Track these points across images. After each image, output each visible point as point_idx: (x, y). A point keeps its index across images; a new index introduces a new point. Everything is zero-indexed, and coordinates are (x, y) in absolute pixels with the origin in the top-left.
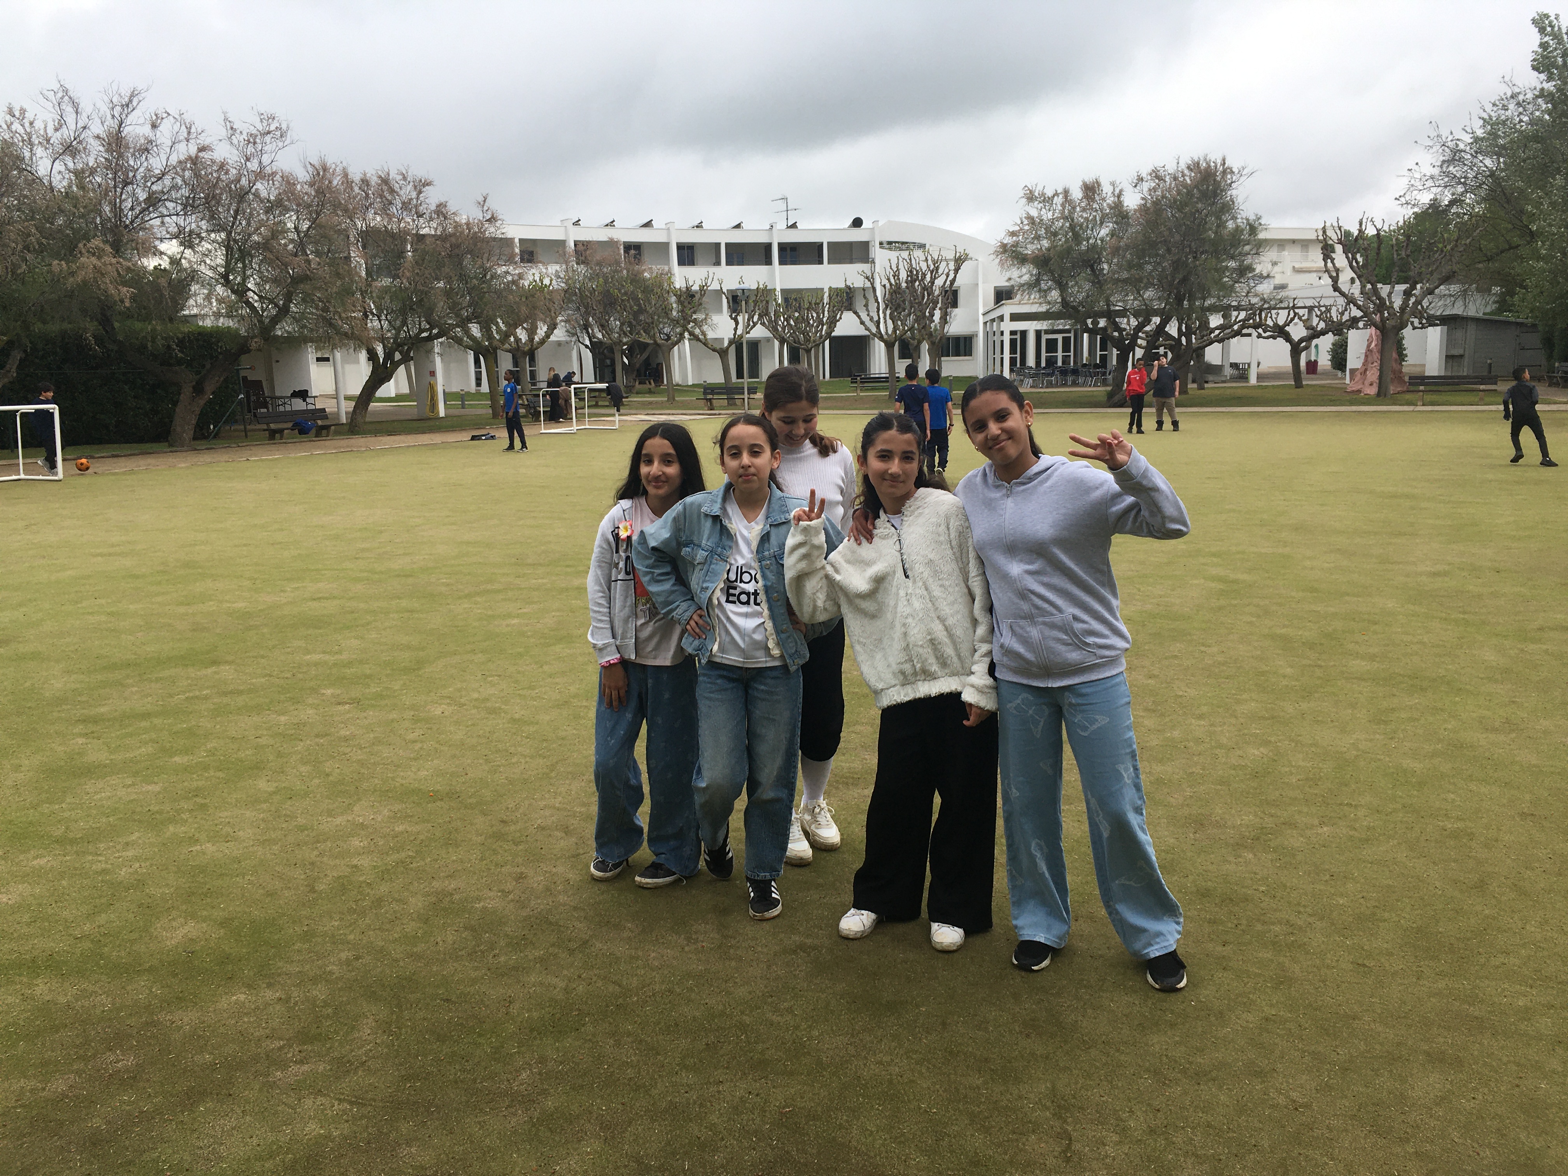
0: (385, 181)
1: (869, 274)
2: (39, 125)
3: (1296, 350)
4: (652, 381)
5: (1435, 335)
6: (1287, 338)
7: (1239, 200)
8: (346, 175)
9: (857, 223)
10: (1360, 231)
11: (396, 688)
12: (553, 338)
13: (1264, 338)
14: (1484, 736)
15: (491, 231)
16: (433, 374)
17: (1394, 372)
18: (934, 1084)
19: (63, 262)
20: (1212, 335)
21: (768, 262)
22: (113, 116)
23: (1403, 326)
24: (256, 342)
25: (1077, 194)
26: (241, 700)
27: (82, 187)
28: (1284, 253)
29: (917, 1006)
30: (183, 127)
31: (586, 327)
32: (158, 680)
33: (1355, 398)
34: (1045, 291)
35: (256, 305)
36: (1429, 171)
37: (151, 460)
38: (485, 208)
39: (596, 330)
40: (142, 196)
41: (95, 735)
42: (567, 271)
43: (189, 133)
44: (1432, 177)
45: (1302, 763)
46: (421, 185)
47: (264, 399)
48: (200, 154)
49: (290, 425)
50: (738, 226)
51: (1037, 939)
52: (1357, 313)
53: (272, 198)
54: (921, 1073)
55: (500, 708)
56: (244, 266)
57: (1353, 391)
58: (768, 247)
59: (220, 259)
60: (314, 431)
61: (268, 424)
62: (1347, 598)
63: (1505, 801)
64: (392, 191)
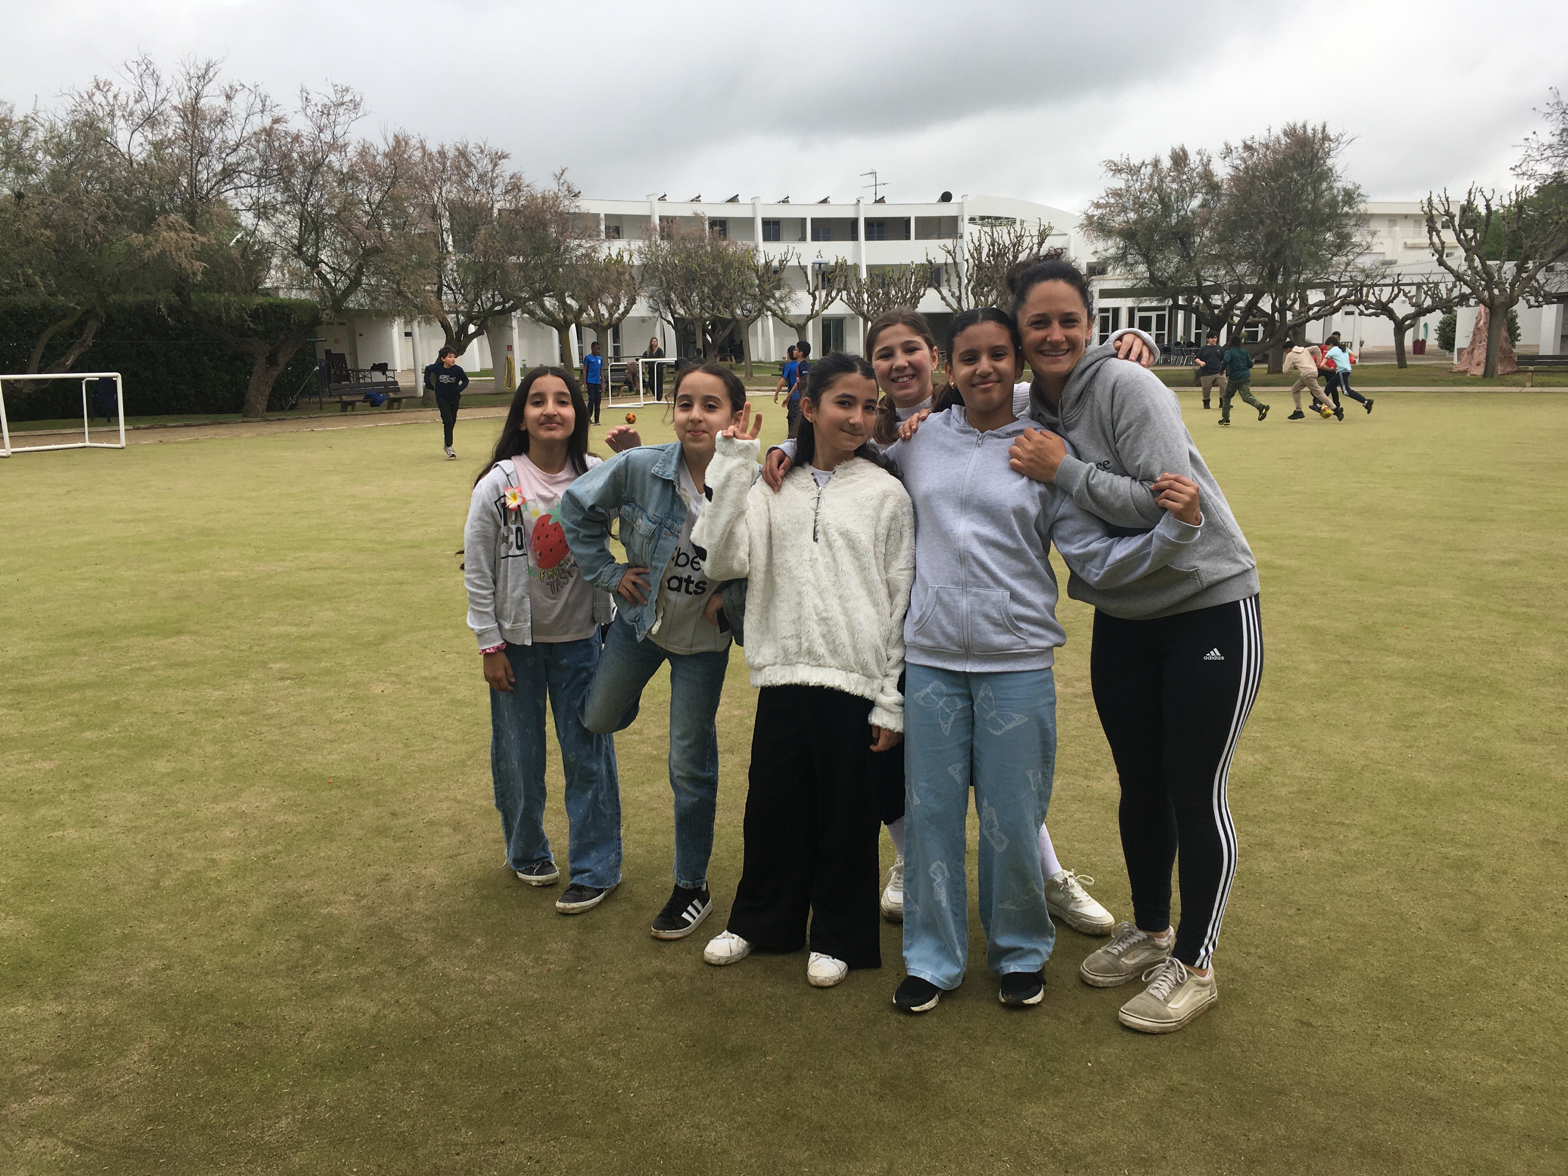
0: (462, 154)
1: (951, 248)
2: (122, 99)
3: (1400, 329)
4: (733, 358)
5: (1550, 313)
6: (1391, 315)
7: (1338, 169)
8: (423, 148)
9: (946, 197)
10: (1469, 201)
11: (347, 663)
12: (633, 313)
13: (1366, 315)
14: (1519, 746)
15: (568, 206)
16: (510, 348)
17: (1503, 351)
18: (750, 1157)
19: (141, 235)
20: (1311, 313)
21: (855, 237)
22: (190, 88)
23: (1514, 302)
24: (327, 314)
25: (1166, 163)
26: (183, 673)
27: (161, 160)
28: (1394, 228)
29: (765, 1054)
30: (258, 99)
31: (668, 303)
32: (113, 649)
33: (1460, 378)
34: (1132, 265)
35: (328, 276)
36: (1548, 139)
37: (221, 430)
38: (562, 181)
39: (678, 306)
40: (219, 167)
41: (21, 706)
42: (650, 247)
43: (264, 105)
44: (1550, 146)
45: (1299, 773)
46: (498, 158)
47: (347, 371)
48: (276, 126)
49: (362, 398)
50: (825, 201)
51: (922, 976)
52: (1466, 290)
53: (345, 170)
54: (739, 1141)
55: (444, 688)
56: (318, 238)
57: (1459, 372)
58: (854, 222)
59: (293, 230)
60: (386, 403)
61: (340, 396)
62: (1397, 587)
63: (1526, 824)
64: (470, 165)
